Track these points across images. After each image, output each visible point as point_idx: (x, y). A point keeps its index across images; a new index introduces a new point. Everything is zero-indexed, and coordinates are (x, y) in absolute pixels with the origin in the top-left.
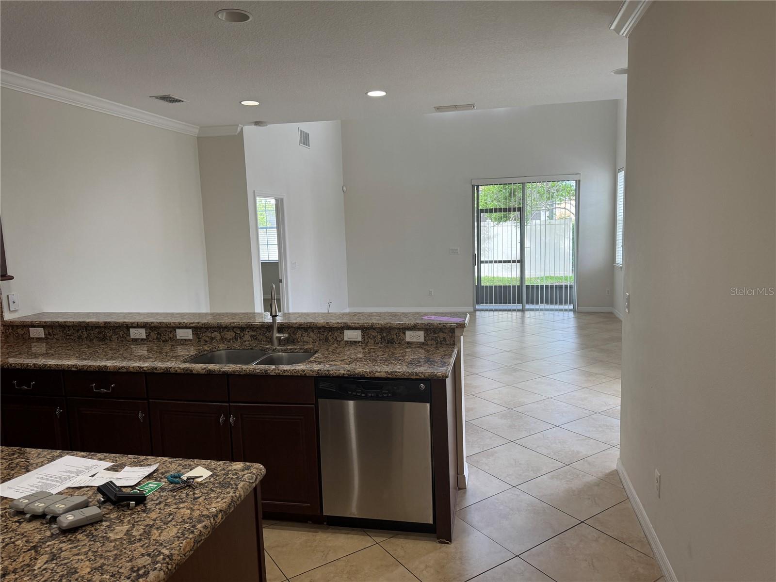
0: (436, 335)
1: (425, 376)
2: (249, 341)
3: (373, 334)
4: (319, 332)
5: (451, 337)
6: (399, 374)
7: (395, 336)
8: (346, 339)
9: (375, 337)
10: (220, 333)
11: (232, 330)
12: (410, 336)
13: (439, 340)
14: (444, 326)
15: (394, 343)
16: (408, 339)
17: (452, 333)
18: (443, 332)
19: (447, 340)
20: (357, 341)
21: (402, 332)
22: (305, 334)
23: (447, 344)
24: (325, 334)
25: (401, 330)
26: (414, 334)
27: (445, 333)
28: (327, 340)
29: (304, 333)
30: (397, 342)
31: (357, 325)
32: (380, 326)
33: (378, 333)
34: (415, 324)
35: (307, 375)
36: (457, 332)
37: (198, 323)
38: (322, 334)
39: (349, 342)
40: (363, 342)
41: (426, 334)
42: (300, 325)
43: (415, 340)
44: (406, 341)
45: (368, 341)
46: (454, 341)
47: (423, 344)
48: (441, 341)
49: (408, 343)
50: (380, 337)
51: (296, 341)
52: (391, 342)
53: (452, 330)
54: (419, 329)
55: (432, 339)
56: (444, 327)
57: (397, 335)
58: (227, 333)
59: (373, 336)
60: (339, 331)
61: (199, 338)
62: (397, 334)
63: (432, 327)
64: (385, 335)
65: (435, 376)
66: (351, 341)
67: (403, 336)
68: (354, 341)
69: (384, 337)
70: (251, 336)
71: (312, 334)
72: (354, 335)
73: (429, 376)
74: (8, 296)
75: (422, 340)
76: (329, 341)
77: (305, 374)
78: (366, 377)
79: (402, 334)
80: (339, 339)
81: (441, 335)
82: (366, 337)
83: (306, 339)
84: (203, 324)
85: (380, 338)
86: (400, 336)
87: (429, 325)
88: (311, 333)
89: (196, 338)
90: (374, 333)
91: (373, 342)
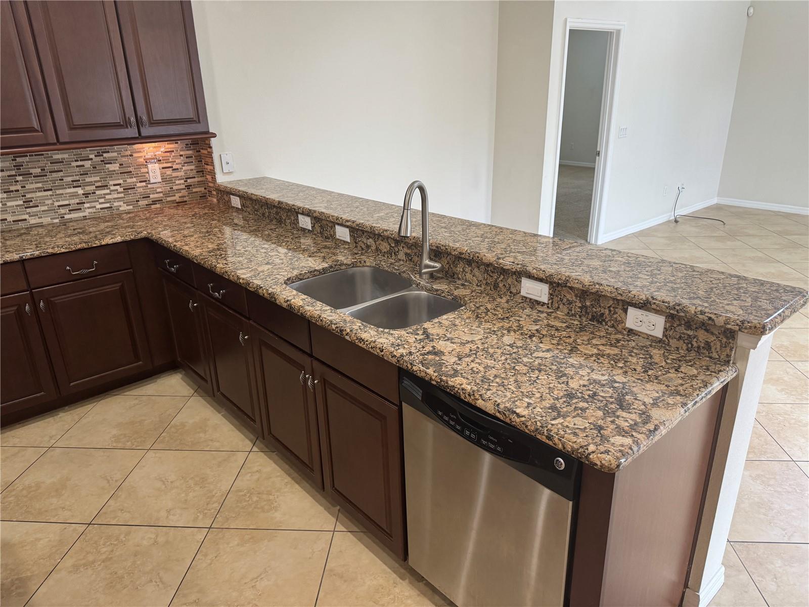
0: (690, 333)
1: (564, 448)
2: (403, 260)
3: (568, 296)
4: (486, 271)
5: (724, 346)
6: (518, 420)
7: (607, 312)
8: (523, 293)
9: (570, 303)
10: (375, 242)
11: (387, 240)
12: (634, 318)
13: (695, 344)
14: (710, 318)
15: (604, 323)
16: (630, 324)
17: (727, 338)
18: (707, 330)
19: (713, 349)
20: (540, 302)
21: (620, 307)
22: (468, 269)
23: (711, 358)
24: (495, 276)
25: (621, 304)
26: (644, 319)
27: (712, 334)
28: (496, 286)
29: (466, 266)
30: (609, 324)
31: (542, 276)
32: (580, 286)
33: (576, 296)
34: (647, 299)
35: (386, 358)
36: (742, 339)
37: (354, 222)
38: (490, 275)
39: (528, 300)
40: (550, 306)
41: (668, 325)
42: (461, 253)
43: (643, 329)
44: (627, 326)
45: (559, 307)
46: (728, 356)
47: (660, 341)
48: (699, 347)
49: (631, 331)
50: (580, 305)
51: (456, 276)
52: (598, 319)
53: (729, 334)
54: (657, 312)
55: (680, 337)
56: (710, 322)
57: (610, 311)
58: (382, 242)
59: (568, 300)
60: (514, 277)
61: (356, 243)
62: (612, 309)
63: (682, 314)
64: (588, 304)
65: (587, 457)
66: (531, 299)
67: (623, 315)
68: (536, 301)
69: (586, 307)
70: (406, 254)
71: (476, 271)
72: (537, 291)
73: (573, 451)
74: (220, 155)
75: (659, 333)
76: (499, 289)
77: (383, 355)
78: (462, 400)
79: (620, 311)
80: (514, 290)
81: (702, 335)
82: (556, 299)
83: (469, 276)
84: (357, 225)
85: (579, 307)
86: (615, 313)
87: (677, 308)
88: (476, 269)
89: (353, 241)
90: (570, 296)
91: (566, 311)
